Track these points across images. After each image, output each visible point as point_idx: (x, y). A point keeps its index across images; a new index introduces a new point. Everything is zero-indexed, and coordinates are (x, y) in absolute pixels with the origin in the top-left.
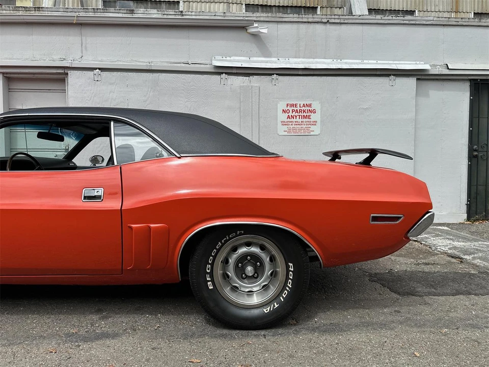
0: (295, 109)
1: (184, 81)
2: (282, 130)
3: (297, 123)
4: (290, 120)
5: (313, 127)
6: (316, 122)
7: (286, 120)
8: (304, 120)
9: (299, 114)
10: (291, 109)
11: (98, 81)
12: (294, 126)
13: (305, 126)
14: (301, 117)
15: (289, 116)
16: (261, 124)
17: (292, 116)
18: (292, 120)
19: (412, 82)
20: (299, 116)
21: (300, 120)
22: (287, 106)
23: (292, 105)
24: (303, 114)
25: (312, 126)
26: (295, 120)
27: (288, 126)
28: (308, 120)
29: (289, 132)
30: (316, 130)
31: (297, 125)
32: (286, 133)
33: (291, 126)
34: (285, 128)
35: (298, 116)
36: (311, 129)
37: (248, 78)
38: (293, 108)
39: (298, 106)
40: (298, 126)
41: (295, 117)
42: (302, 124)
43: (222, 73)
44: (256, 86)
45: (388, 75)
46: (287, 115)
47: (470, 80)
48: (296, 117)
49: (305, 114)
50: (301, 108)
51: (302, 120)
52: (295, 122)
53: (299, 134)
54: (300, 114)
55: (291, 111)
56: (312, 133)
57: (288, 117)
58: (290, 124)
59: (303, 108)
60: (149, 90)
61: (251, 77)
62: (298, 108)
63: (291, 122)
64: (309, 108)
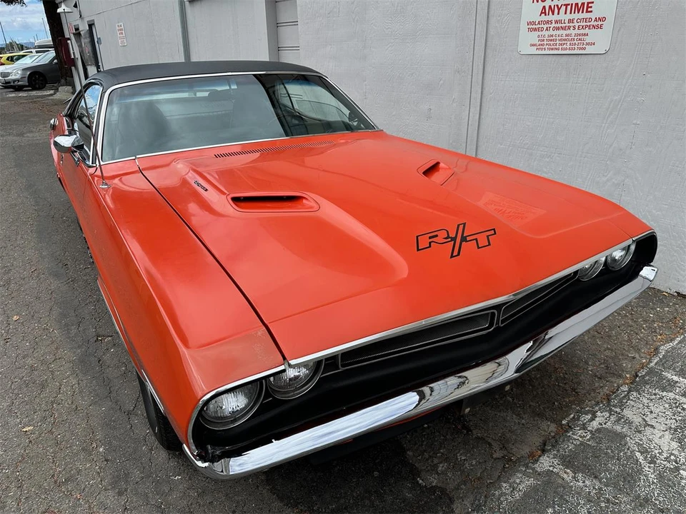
3: (559, 25)
4: (546, 19)
5: (593, 35)
6: (602, 19)
7: (538, 19)
8: (576, 16)
12: (551, 32)
13: (577, 31)
14: (569, 7)
15: (544, 7)
16: (492, 32)
17: (550, 7)
18: (550, 17)
20: (567, 6)
21: (569, 16)
25: (592, 32)
27: (540, 33)
28: (585, 15)
29: (540, 46)
30: (600, 40)
31: (558, 29)
33: (547, 33)
34: (534, 37)
35: (564, 8)
36: (588, 39)
40: (561, 32)
42: (569, 28)
46: (540, 5)
48: (559, 9)
51: (572, 16)
52: (556, 22)
53: (560, 52)
56: (589, 50)
57: (543, 12)
58: (545, 27)
63: (547, 22)
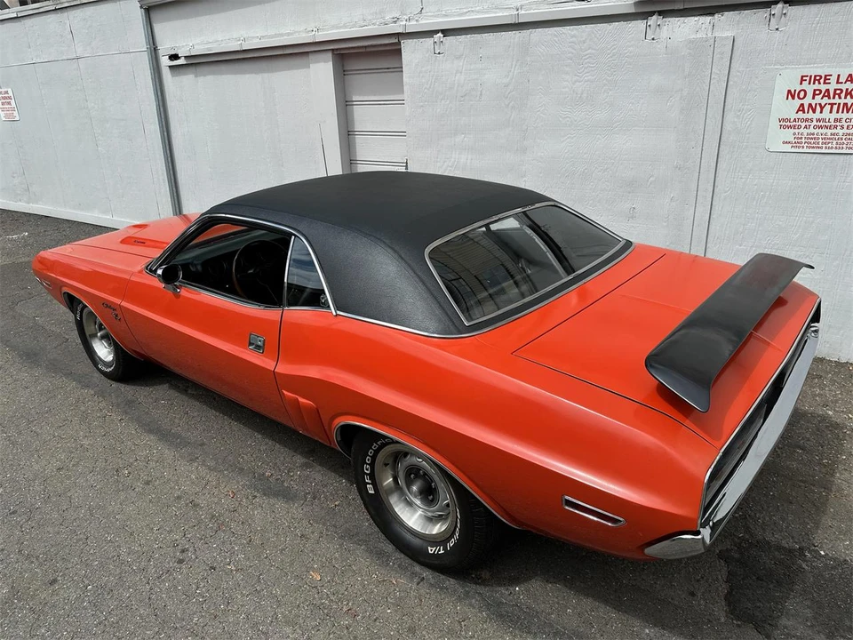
0: (823, 87)
1: (574, 39)
2: (778, 139)
3: (821, 124)
4: (805, 116)
7: (793, 116)
8: (845, 116)
9: (832, 101)
10: (810, 89)
11: (439, 53)
12: (811, 130)
13: (845, 131)
14: (835, 107)
15: (802, 105)
16: (727, 126)
17: (810, 105)
18: (810, 115)
20: (832, 105)
21: (834, 115)
22: (802, 80)
23: (817, 79)
24: (843, 101)
26: (817, 115)
27: (797, 131)
29: (797, 144)
31: (821, 127)
32: (788, 148)
33: (806, 131)
34: (789, 135)
35: (828, 107)
37: (708, 18)
38: (816, 86)
39: (833, 79)
40: (824, 131)
41: (818, 108)
42: (836, 127)
43: (652, 14)
44: (727, 38)
46: (797, 102)
48: (822, 108)
49: (850, 101)
50: (839, 86)
51: (839, 116)
52: (818, 120)
53: (823, 151)
54: (837, 100)
55: (810, 94)
57: (801, 109)
58: (803, 125)
59: (845, 86)
60: (514, 63)
61: (716, 16)
62: (832, 86)
63: (807, 120)
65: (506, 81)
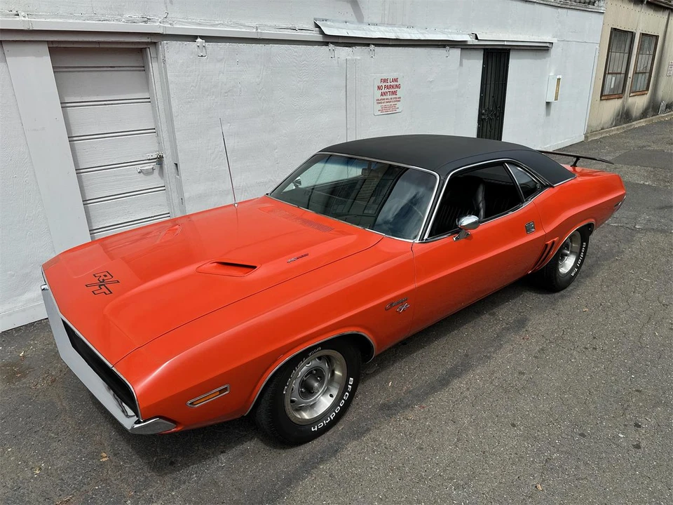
0: (387, 84)
1: (296, 54)
6: (400, 98)
7: (380, 98)
8: (393, 96)
10: (383, 84)
11: (202, 56)
13: (393, 103)
14: (390, 93)
17: (384, 92)
19: (456, 52)
22: (381, 81)
23: (385, 81)
25: (398, 103)
26: (386, 97)
27: (381, 105)
28: (395, 96)
29: (382, 111)
30: (400, 107)
31: (387, 102)
32: (379, 113)
33: (384, 104)
34: (379, 107)
35: (388, 93)
36: (397, 106)
37: (351, 49)
38: (385, 84)
39: (389, 81)
40: (388, 104)
41: (386, 94)
42: (391, 102)
45: (444, 46)
46: (381, 91)
47: (484, 49)
49: (393, 90)
52: (386, 99)
53: (389, 113)
54: (390, 90)
55: (383, 87)
56: (397, 111)
57: (382, 94)
58: (383, 101)
59: (392, 84)
60: (262, 68)
62: (389, 84)
63: (383, 99)
64: (396, 83)
65: (258, 80)
